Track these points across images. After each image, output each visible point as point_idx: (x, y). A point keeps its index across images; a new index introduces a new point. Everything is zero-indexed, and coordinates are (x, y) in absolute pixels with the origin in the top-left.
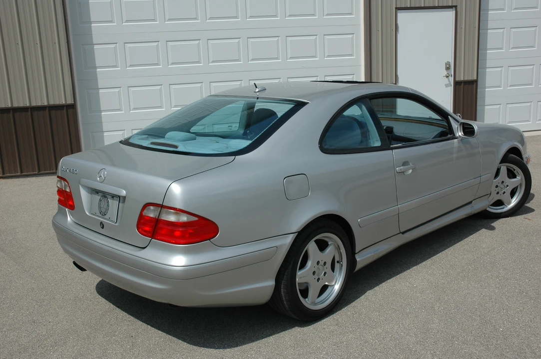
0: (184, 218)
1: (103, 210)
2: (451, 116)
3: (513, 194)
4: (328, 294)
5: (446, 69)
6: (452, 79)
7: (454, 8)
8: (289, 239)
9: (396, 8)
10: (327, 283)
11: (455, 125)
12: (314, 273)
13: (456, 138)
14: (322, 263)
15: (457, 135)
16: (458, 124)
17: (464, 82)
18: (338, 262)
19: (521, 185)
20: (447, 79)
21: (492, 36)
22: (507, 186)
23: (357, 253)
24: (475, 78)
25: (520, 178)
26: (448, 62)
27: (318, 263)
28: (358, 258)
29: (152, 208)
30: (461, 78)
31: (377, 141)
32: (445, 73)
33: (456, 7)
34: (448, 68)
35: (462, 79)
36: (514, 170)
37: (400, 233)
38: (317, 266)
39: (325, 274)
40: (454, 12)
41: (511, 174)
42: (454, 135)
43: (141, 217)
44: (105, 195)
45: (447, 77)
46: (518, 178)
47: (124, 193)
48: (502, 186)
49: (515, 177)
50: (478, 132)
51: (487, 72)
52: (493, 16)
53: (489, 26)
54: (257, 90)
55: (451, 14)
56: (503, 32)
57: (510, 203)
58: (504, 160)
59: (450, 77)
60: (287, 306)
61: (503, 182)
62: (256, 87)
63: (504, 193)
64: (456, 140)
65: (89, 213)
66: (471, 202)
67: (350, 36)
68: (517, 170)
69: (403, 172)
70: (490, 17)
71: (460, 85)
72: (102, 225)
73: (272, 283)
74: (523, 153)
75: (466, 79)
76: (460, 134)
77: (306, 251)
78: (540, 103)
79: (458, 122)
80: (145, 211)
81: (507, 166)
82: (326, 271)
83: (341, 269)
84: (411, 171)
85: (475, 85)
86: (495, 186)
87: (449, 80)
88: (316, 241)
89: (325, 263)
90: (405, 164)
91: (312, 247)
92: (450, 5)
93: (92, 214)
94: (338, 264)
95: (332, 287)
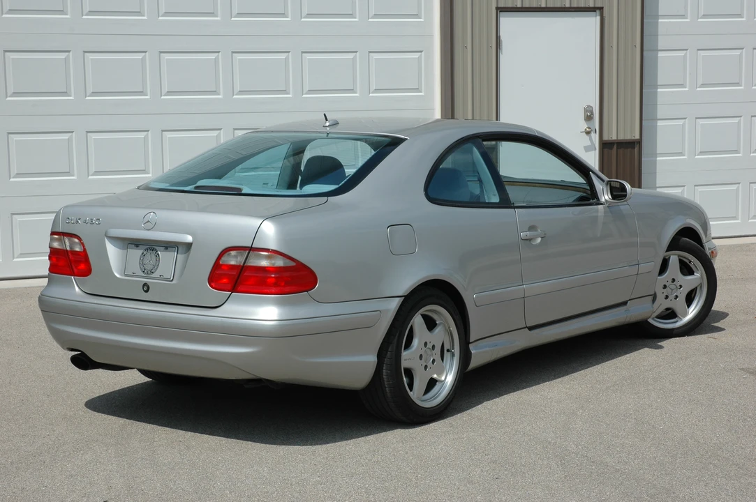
0: (280, 262)
1: (149, 267)
2: (593, 172)
3: (689, 300)
4: (436, 391)
5: (585, 120)
6: (596, 137)
7: (598, 12)
8: (394, 305)
9: (497, 9)
10: (435, 376)
11: (599, 186)
12: (421, 357)
13: (602, 204)
14: (430, 346)
15: (603, 200)
16: (604, 184)
17: (617, 143)
18: (448, 351)
19: (701, 285)
20: (587, 137)
21: (667, 63)
22: (681, 286)
23: (472, 343)
24: (637, 137)
25: (699, 275)
26: (588, 106)
27: (426, 344)
28: (473, 350)
29: (233, 253)
30: (612, 135)
31: (495, 195)
32: (584, 126)
33: (601, 9)
34: (589, 118)
35: (614, 138)
36: (690, 262)
37: (526, 327)
38: (424, 349)
39: (434, 361)
40: (598, 18)
41: (686, 269)
42: (598, 200)
43: (217, 265)
44: (151, 246)
45: (588, 133)
46: (697, 275)
47: (189, 239)
48: (673, 287)
49: (691, 272)
50: (631, 193)
51: (658, 128)
52: (666, 26)
53: (660, 44)
54: (327, 124)
55: (593, 21)
56: (685, 56)
57: (685, 314)
58: (674, 245)
59: (593, 134)
60: (389, 395)
61: (674, 280)
62: (327, 120)
63: (677, 297)
64: (600, 207)
65: (121, 275)
66: (625, 303)
67: (416, 56)
68: (695, 263)
69: (530, 240)
70: (661, 30)
71: (611, 148)
72: (146, 288)
73: (373, 359)
74: (704, 239)
75: (621, 137)
76: (606, 197)
77: (412, 327)
78: (755, 186)
79: (603, 181)
80: (223, 259)
81: (679, 256)
82: (435, 357)
83: (452, 360)
84: (539, 240)
85: (636, 149)
86: (662, 286)
87: (591, 139)
88: (422, 315)
89: (433, 347)
90: (532, 228)
91: (417, 321)
92: (592, 5)
93: (126, 275)
94: (449, 353)
95: (441, 384)
